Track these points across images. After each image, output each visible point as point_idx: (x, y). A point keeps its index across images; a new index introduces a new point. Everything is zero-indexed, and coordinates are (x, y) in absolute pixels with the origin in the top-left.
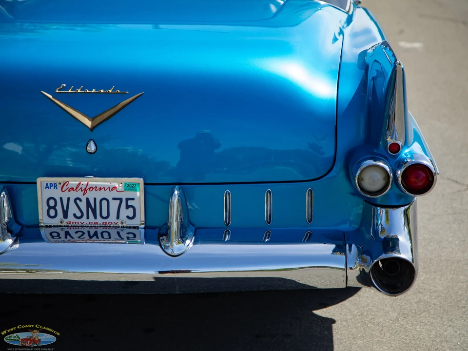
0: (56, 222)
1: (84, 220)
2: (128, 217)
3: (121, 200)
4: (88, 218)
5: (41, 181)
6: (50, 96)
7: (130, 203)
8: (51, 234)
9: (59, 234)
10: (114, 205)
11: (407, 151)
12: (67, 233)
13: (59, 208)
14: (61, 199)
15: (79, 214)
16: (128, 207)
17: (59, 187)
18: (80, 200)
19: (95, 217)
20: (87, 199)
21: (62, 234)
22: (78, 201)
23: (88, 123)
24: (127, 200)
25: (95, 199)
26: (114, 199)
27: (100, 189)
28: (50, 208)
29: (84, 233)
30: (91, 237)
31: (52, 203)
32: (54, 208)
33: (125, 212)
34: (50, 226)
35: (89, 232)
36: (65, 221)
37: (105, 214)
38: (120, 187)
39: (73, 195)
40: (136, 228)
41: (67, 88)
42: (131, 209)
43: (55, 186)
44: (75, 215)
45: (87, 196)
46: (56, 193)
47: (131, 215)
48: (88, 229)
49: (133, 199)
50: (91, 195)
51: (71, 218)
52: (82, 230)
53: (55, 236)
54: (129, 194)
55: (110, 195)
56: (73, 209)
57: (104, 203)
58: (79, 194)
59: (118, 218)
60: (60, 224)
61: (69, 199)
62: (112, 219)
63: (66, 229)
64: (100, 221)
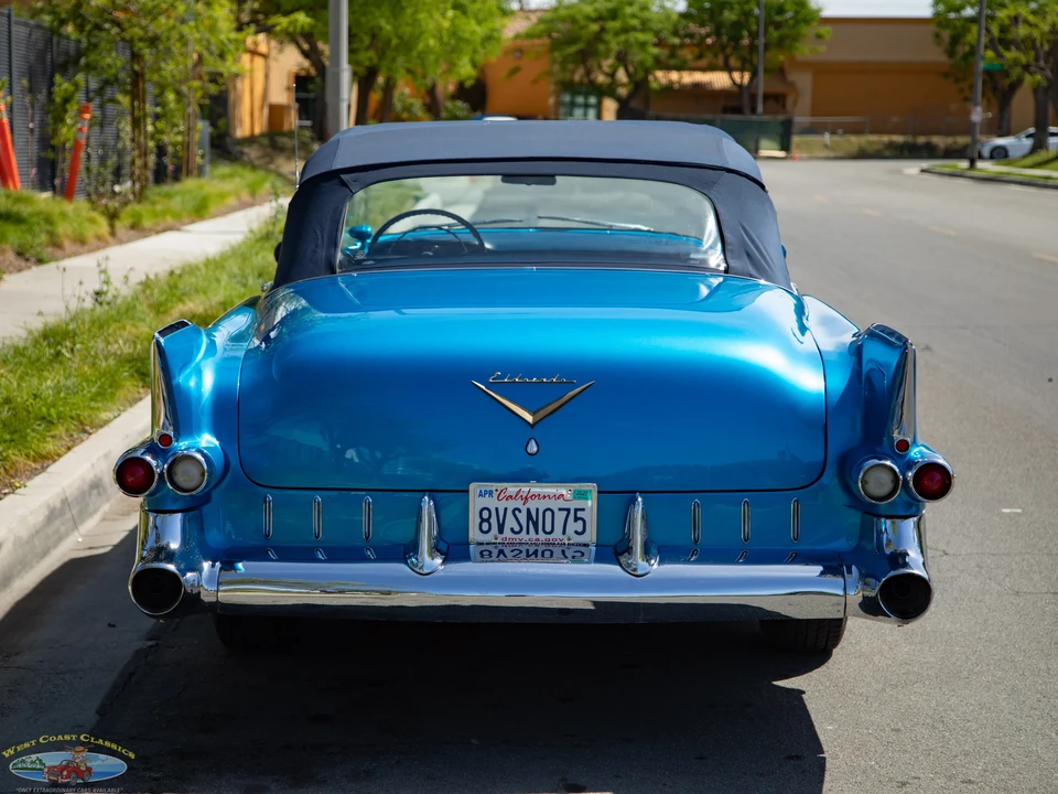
0: (489, 538)
1: (523, 535)
2: (576, 532)
3: (568, 510)
4: (528, 533)
5: (474, 488)
6: (483, 387)
7: (580, 514)
8: (481, 553)
9: (490, 552)
10: (560, 516)
11: (916, 450)
12: (501, 552)
13: (494, 520)
14: (497, 509)
15: (517, 529)
16: (576, 519)
17: (495, 494)
18: (520, 511)
19: (537, 533)
20: (528, 510)
21: (495, 552)
22: (517, 512)
23: (529, 418)
24: (576, 510)
25: (537, 509)
26: (560, 509)
27: (545, 497)
28: (483, 520)
29: (521, 552)
30: (528, 556)
31: (485, 515)
32: (488, 520)
33: (573, 526)
34: (482, 544)
35: (528, 551)
36: (500, 536)
37: (548, 529)
38: (568, 495)
39: (511, 505)
40: (586, 545)
41: (503, 377)
42: (580, 522)
43: (491, 493)
44: (512, 529)
45: (527, 505)
46: (491, 503)
47: (580, 530)
48: (527, 547)
49: (583, 510)
50: (533, 505)
51: (507, 533)
52: (520, 548)
53: (485, 556)
54: (578, 504)
55: (554, 505)
56: (510, 522)
57: (548, 514)
58: (519, 504)
59: (564, 533)
60: (494, 541)
61: (506, 509)
62: (558, 534)
63: (500, 547)
64: (542, 536)
